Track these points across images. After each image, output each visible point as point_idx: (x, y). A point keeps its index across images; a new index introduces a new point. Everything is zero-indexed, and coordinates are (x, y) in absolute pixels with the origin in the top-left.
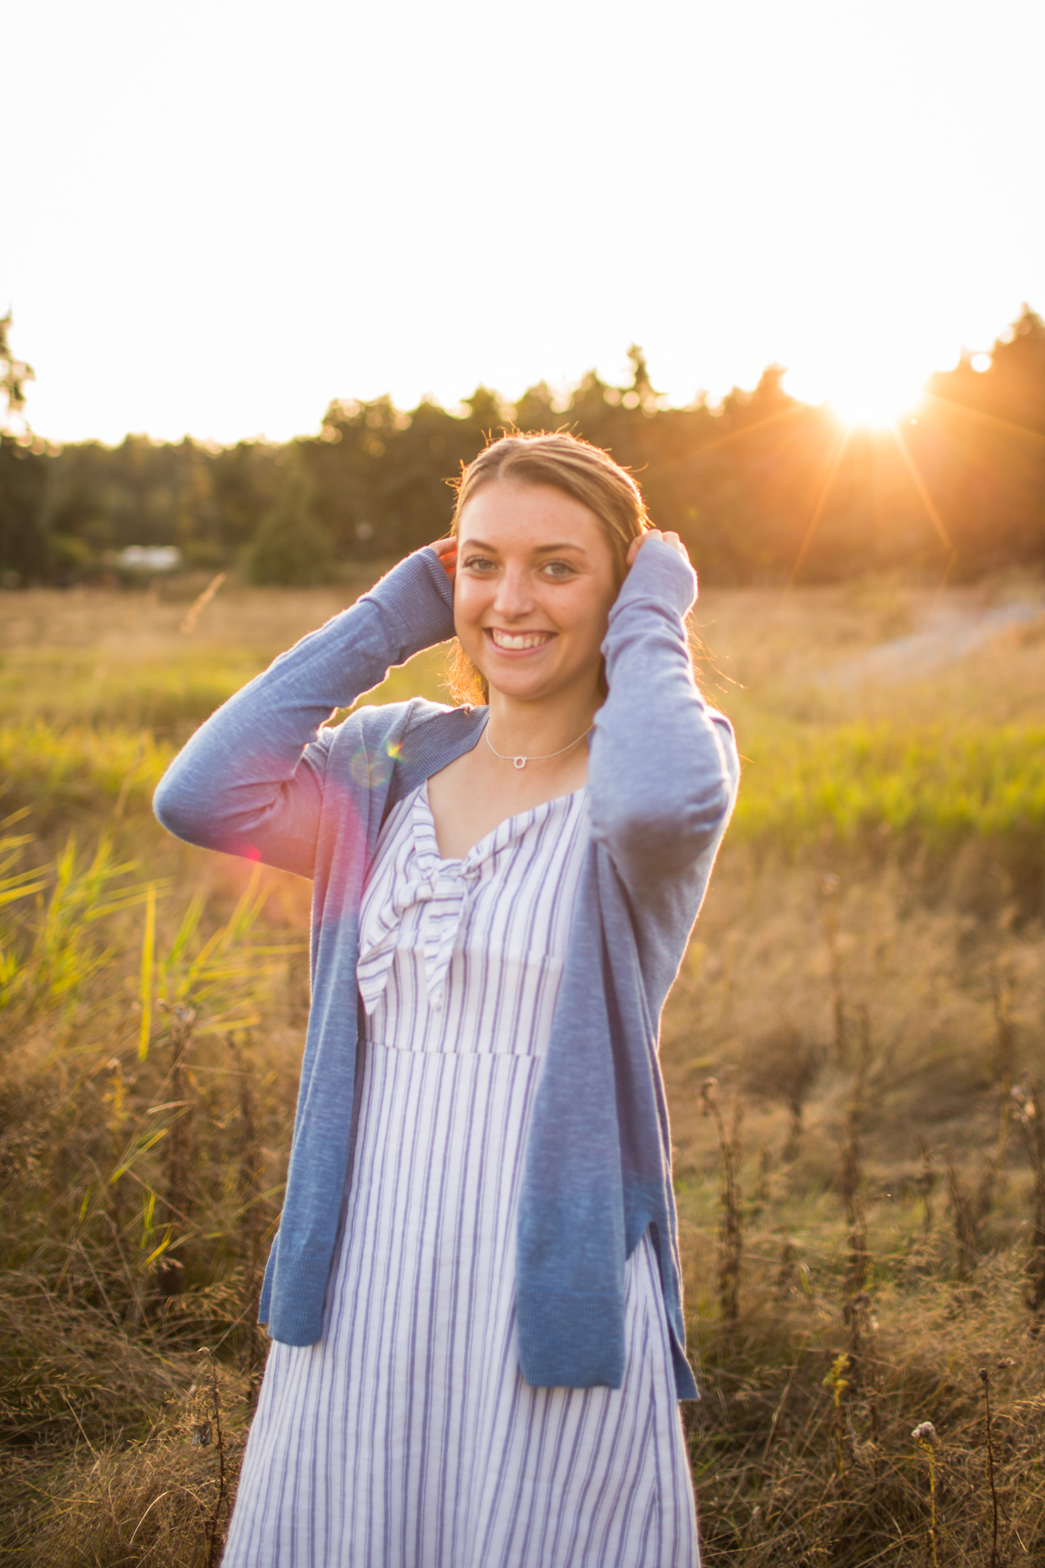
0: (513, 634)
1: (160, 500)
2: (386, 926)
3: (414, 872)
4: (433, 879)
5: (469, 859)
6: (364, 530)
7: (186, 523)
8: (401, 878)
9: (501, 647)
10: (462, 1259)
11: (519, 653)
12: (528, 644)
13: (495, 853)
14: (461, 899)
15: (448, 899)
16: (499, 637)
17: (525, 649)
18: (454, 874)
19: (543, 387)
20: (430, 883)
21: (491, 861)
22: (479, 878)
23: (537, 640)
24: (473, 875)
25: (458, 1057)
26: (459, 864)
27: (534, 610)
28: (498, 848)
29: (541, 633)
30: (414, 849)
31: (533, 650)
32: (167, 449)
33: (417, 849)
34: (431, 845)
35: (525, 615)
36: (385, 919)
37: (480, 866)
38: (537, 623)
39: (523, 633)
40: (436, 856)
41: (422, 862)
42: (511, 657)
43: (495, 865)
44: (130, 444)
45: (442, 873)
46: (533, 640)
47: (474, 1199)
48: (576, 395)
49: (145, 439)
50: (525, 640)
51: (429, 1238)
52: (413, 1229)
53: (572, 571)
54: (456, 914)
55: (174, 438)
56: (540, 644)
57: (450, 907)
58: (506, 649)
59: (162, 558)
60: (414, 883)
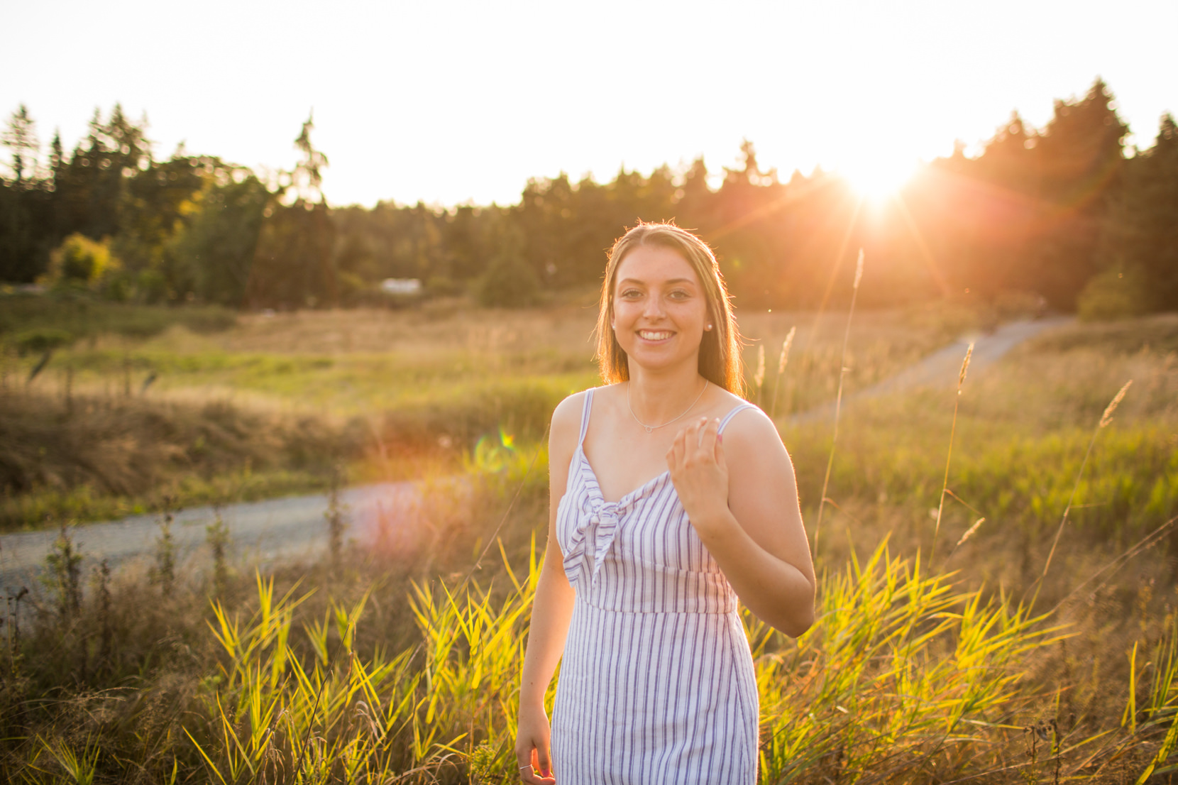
0: (654, 331)
1: (404, 248)
2: (576, 541)
3: (589, 508)
4: (599, 513)
5: (621, 503)
6: (551, 268)
7: (423, 262)
8: (581, 513)
9: (647, 339)
10: (627, 722)
11: (656, 342)
12: (663, 337)
13: (635, 501)
14: (615, 527)
15: (607, 527)
16: (645, 334)
17: (661, 340)
18: (611, 511)
19: (665, 169)
20: (598, 516)
21: (632, 505)
22: (625, 513)
23: (667, 334)
24: (621, 512)
25: (623, 614)
26: (615, 506)
27: (666, 318)
28: (636, 499)
29: (669, 331)
30: (588, 496)
31: (665, 341)
32: (407, 210)
33: (590, 496)
34: (598, 493)
35: (661, 319)
36: (575, 538)
37: (625, 508)
38: (667, 325)
39: (661, 331)
40: (602, 499)
41: (594, 503)
42: (652, 345)
43: (634, 508)
44: (381, 207)
45: (605, 512)
46: (665, 335)
47: (633, 690)
48: (688, 174)
49: (392, 204)
50: (661, 335)
51: (611, 709)
52: (602, 704)
53: (686, 296)
54: (612, 535)
55: (412, 203)
56: (669, 338)
57: (609, 531)
58: (650, 340)
59: (409, 287)
60: (589, 514)
